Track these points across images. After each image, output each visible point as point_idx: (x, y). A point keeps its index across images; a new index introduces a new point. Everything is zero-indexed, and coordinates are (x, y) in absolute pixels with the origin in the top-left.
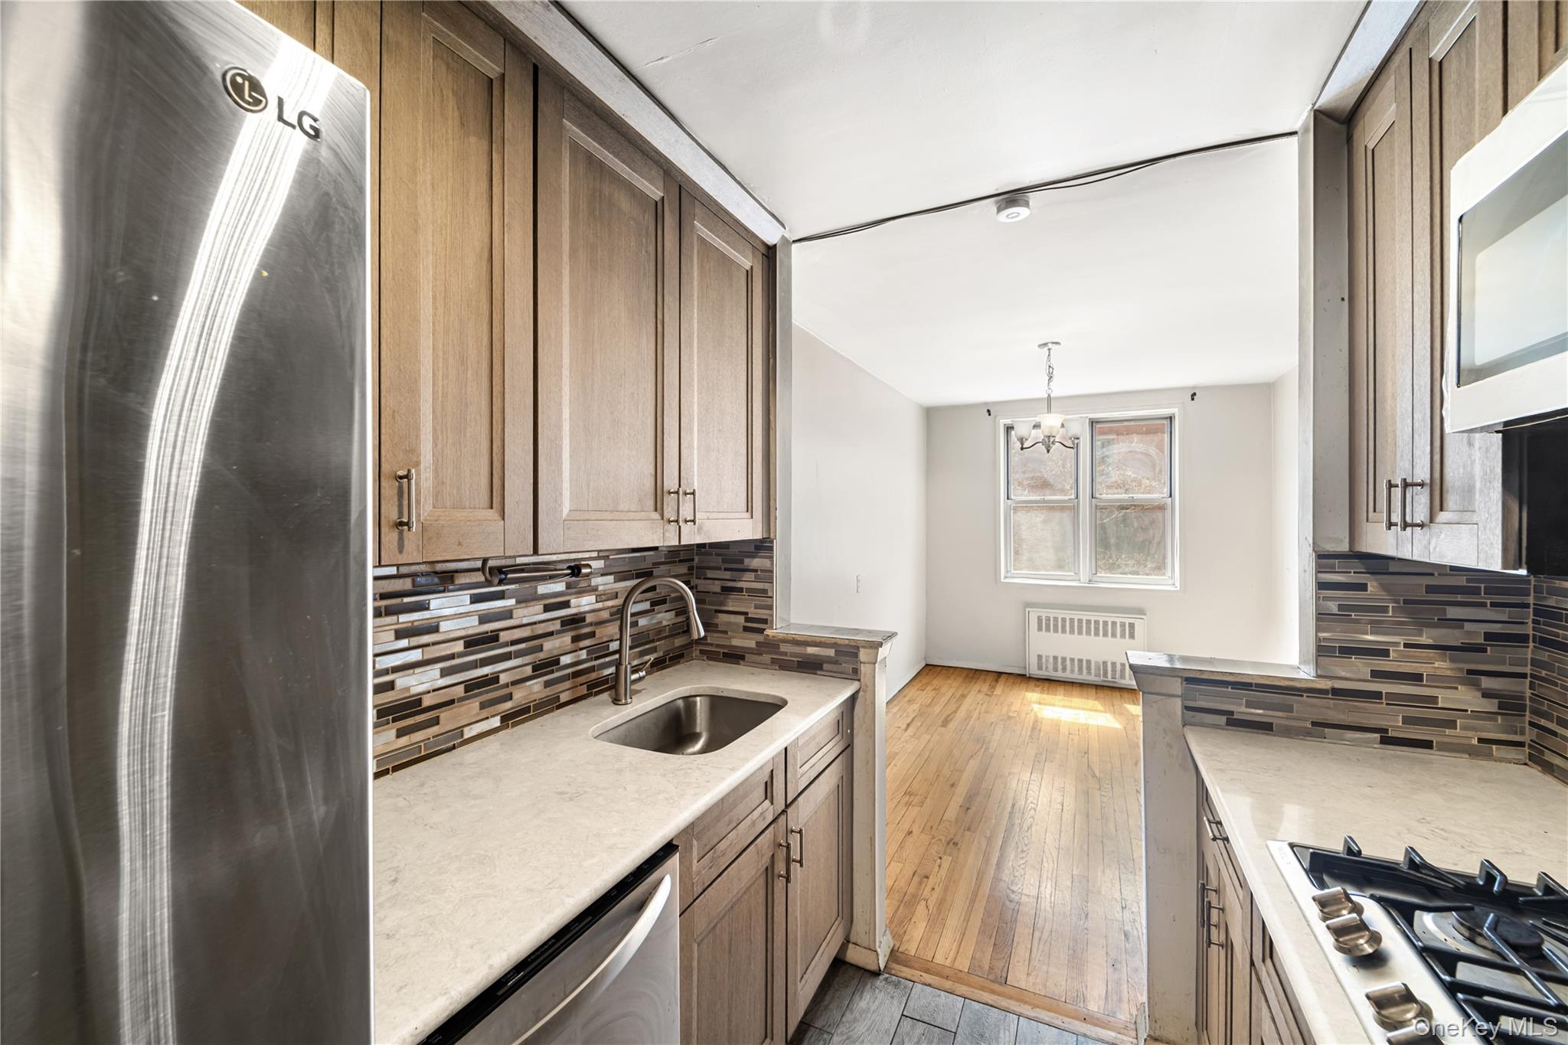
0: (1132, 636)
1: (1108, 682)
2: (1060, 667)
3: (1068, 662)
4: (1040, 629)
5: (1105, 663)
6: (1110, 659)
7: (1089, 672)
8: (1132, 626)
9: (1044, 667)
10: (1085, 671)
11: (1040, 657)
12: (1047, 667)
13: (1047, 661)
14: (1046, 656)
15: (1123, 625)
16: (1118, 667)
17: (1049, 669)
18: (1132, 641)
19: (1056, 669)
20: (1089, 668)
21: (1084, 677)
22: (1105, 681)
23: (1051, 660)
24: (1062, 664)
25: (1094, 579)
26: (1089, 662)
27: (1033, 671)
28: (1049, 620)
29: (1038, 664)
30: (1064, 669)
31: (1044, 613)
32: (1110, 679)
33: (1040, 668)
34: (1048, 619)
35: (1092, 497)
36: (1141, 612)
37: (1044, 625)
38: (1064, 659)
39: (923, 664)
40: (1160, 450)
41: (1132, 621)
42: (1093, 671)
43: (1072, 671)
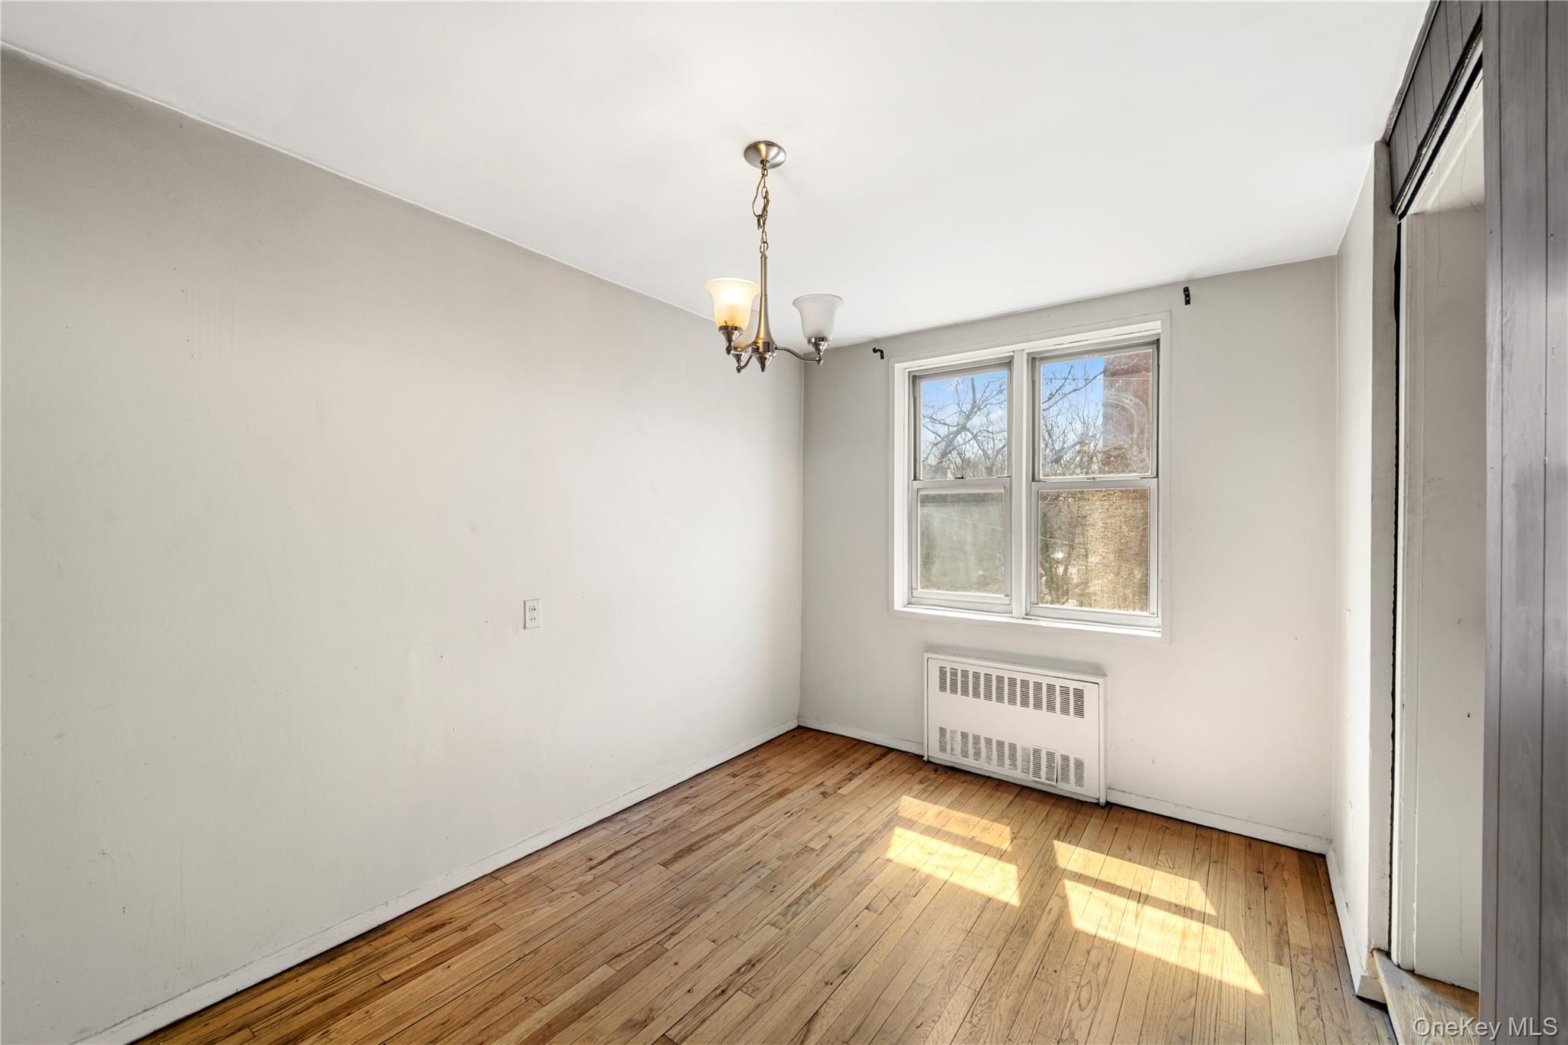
0: (1079, 712)
1: (1042, 783)
2: (971, 751)
3: (983, 744)
4: (943, 688)
5: (1037, 752)
6: (1045, 746)
7: (1014, 765)
8: (1079, 694)
9: (949, 747)
10: (1007, 761)
11: (942, 731)
12: (952, 749)
13: (952, 738)
14: (952, 732)
15: (1065, 691)
16: (1058, 761)
17: (955, 753)
18: (1078, 719)
19: (965, 754)
20: (1013, 757)
21: (1006, 772)
22: (1036, 782)
23: (959, 738)
24: (975, 748)
25: (1035, 611)
26: (1013, 747)
27: (934, 753)
28: (956, 674)
29: (940, 742)
30: (977, 754)
31: (950, 662)
32: (1043, 780)
33: (943, 749)
34: (954, 673)
35: (1033, 480)
36: (1098, 670)
37: (951, 682)
38: (977, 739)
39: (792, 725)
40: (1141, 399)
41: (1079, 685)
42: (1019, 763)
43: (989, 758)
